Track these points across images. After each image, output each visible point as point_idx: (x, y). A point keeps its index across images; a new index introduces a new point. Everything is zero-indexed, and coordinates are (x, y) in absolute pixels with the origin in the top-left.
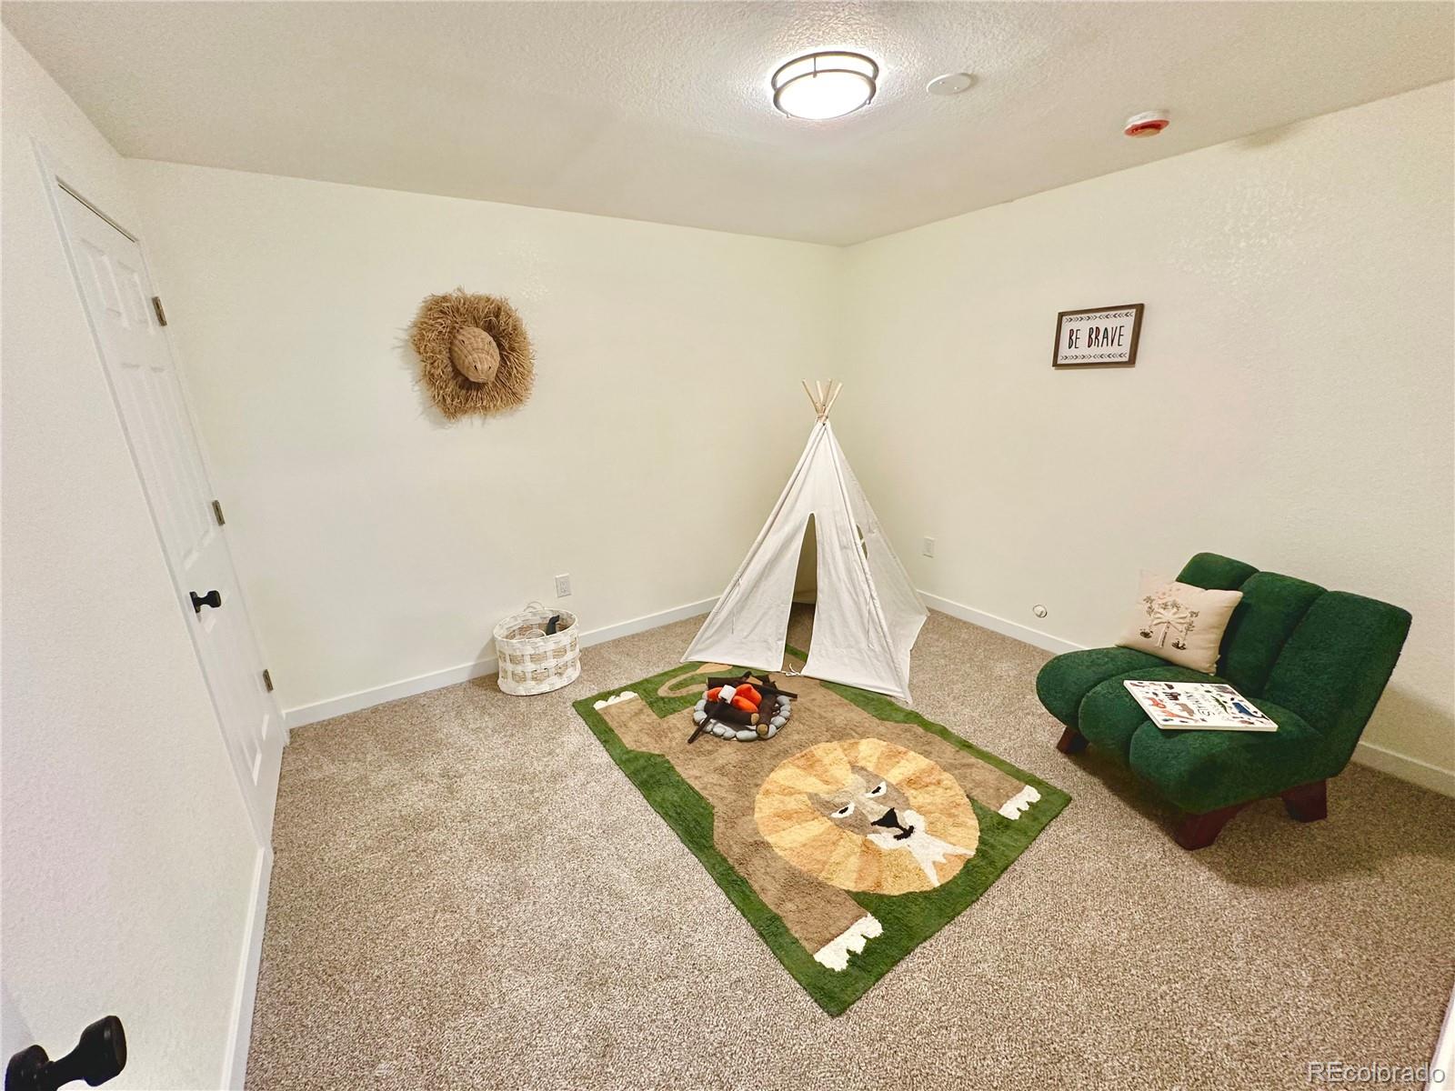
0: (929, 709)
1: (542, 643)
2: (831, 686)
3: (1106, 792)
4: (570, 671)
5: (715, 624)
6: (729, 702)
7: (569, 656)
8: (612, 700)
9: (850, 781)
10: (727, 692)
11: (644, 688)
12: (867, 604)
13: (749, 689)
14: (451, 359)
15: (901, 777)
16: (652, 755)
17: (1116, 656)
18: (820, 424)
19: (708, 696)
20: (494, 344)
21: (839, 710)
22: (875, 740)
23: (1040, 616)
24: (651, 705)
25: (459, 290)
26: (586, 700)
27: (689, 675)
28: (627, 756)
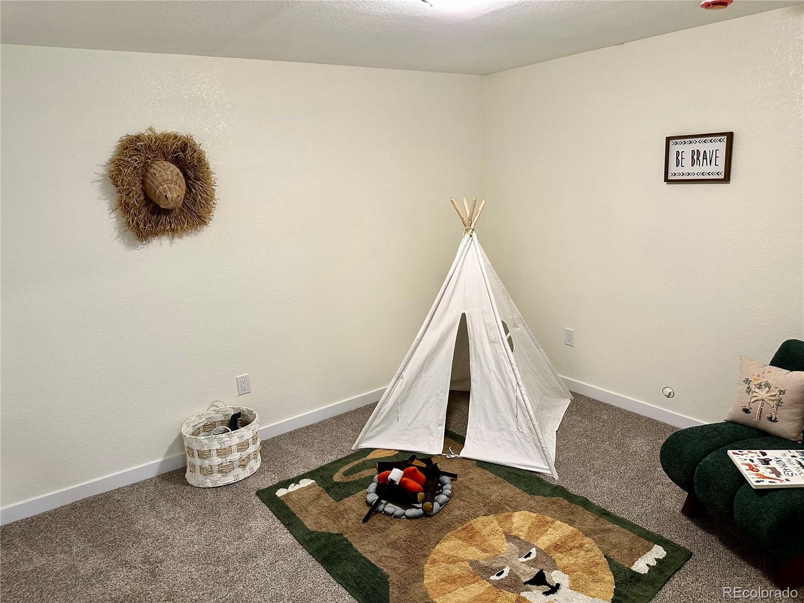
0: (573, 483)
1: (227, 439)
2: (486, 466)
3: (721, 548)
4: (252, 462)
5: (382, 413)
6: (397, 483)
7: (252, 449)
8: (293, 488)
9: (505, 549)
10: (396, 474)
11: (321, 475)
12: (515, 391)
13: (414, 471)
14: (144, 190)
15: (549, 543)
16: (332, 534)
17: (724, 430)
18: (467, 236)
19: (379, 479)
20: (181, 175)
21: (495, 488)
22: (527, 513)
23: (668, 397)
24: (328, 490)
25: (150, 129)
26: (267, 489)
27: (360, 461)
28: (309, 537)
